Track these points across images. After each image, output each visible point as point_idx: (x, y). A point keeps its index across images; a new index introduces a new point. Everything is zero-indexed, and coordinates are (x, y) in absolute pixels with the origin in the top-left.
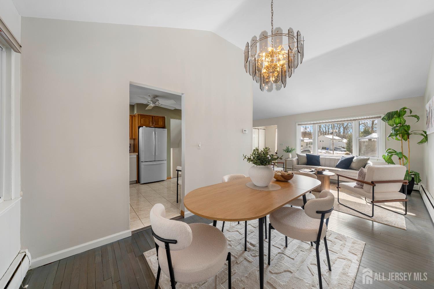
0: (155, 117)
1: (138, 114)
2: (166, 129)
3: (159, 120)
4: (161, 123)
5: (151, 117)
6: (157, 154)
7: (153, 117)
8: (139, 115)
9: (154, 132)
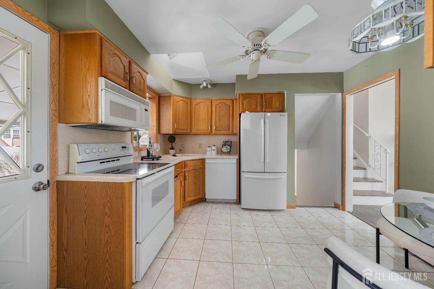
0: (266, 95)
1: (239, 94)
2: (286, 114)
3: (274, 99)
4: (276, 104)
5: (260, 95)
6: (267, 160)
7: (262, 95)
8: (241, 95)
9: (262, 121)
